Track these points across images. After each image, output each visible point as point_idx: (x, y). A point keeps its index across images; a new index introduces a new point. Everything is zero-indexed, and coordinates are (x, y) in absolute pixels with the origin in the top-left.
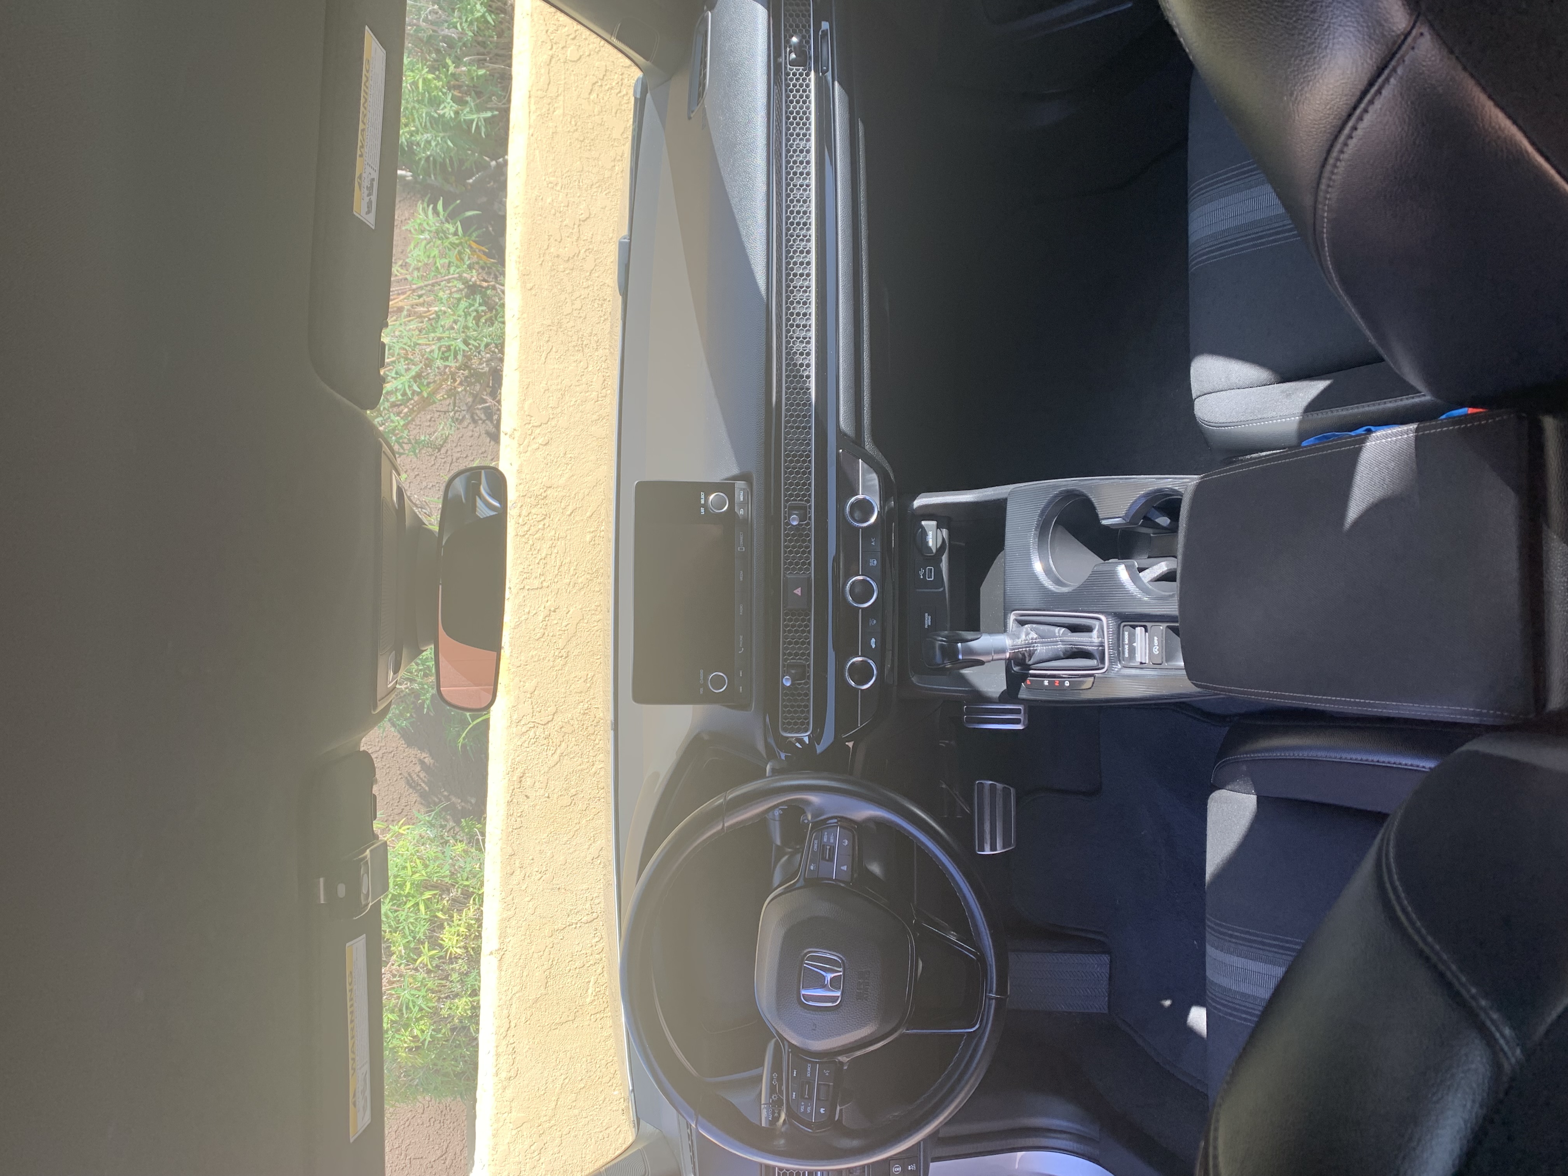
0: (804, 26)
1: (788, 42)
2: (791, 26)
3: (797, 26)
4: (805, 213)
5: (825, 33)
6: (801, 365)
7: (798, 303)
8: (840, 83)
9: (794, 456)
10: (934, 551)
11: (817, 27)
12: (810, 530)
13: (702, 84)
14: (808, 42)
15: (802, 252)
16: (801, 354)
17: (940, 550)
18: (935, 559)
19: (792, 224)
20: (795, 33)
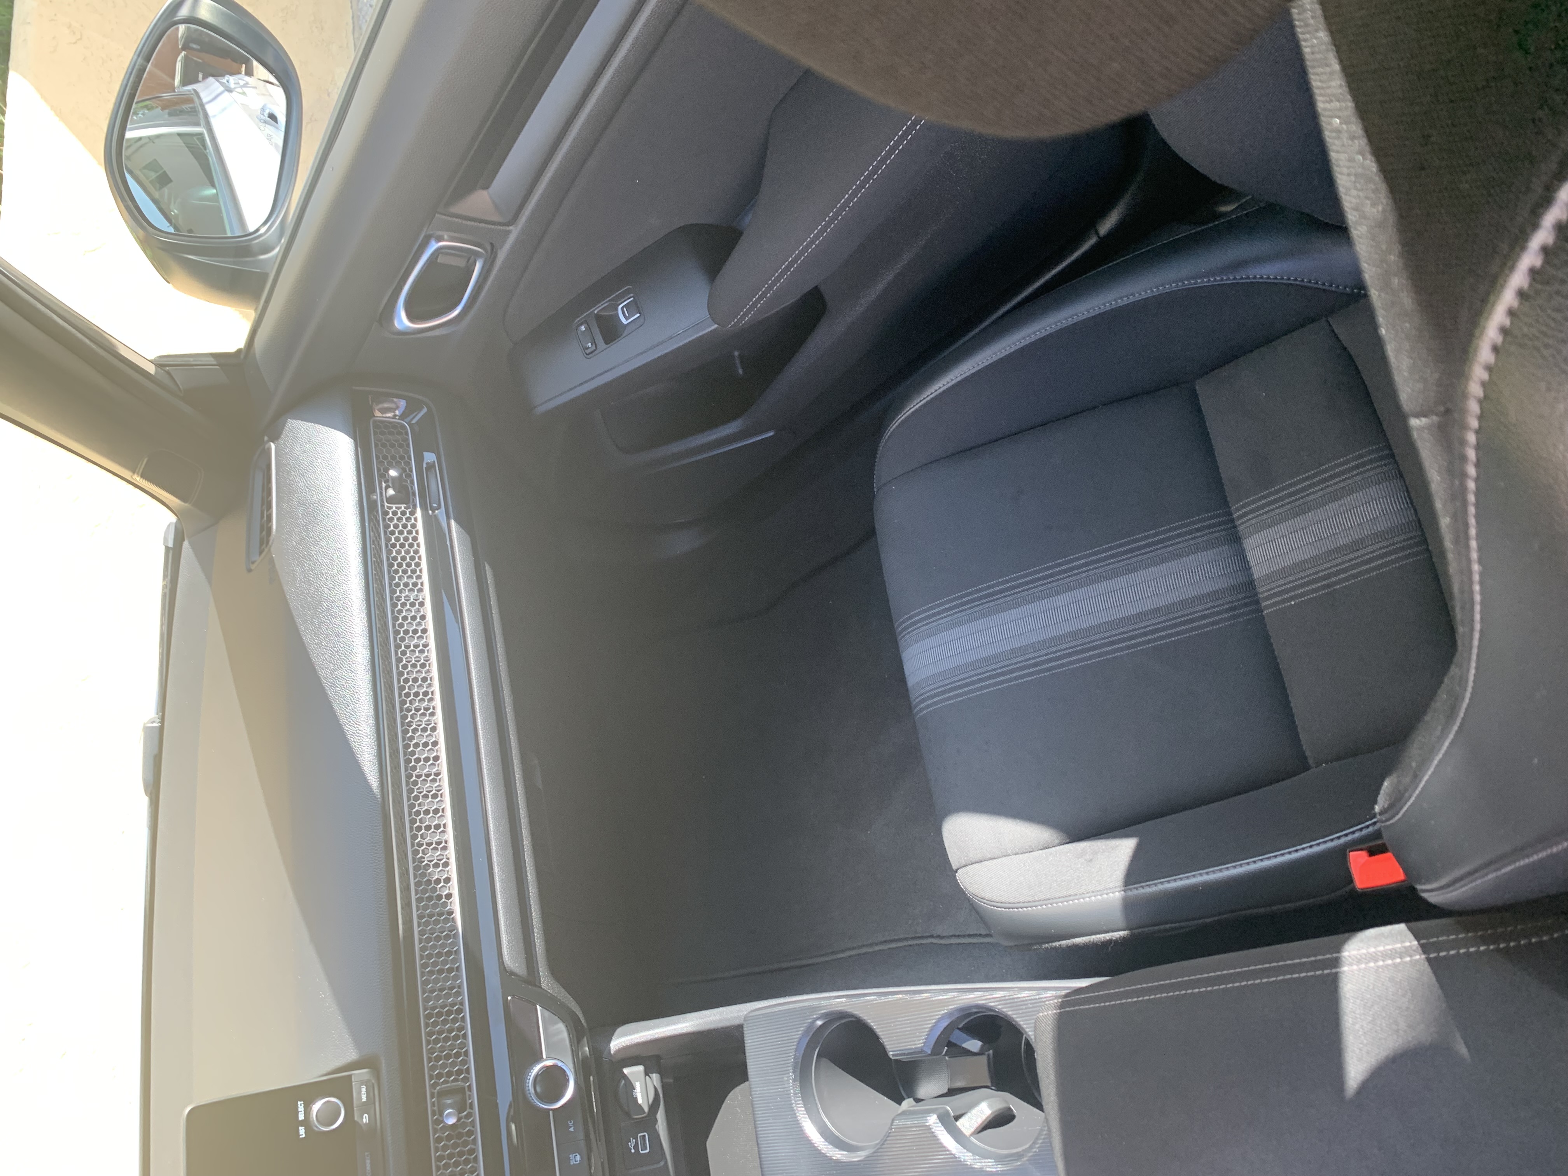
0: (402, 458)
1: (383, 476)
2: (385, 457)
3: (394, 458)
4: (424, 679)
5: (431, 466)
6: (438, 881)
7: (426, 796)
8: (455, 520)
9: (439, 1015)
10: (646, 1109)
11: (419, 459)
12: (473, 1124)
13: (266, 528)
14: (409, 476)
15: (424, 730)
16: (436, 865)
17: (654, 1107)
18: (649, 1122)
19: (408, 695)
20: (391, 466)
